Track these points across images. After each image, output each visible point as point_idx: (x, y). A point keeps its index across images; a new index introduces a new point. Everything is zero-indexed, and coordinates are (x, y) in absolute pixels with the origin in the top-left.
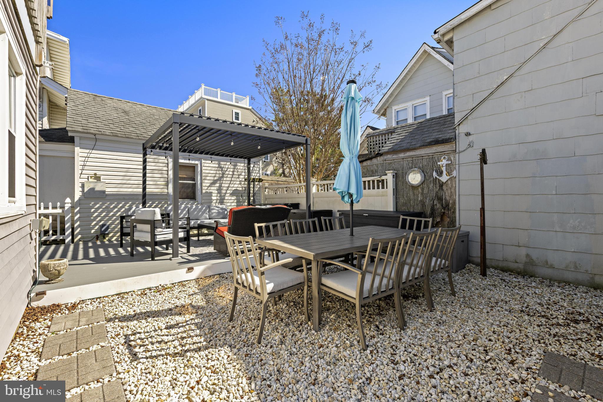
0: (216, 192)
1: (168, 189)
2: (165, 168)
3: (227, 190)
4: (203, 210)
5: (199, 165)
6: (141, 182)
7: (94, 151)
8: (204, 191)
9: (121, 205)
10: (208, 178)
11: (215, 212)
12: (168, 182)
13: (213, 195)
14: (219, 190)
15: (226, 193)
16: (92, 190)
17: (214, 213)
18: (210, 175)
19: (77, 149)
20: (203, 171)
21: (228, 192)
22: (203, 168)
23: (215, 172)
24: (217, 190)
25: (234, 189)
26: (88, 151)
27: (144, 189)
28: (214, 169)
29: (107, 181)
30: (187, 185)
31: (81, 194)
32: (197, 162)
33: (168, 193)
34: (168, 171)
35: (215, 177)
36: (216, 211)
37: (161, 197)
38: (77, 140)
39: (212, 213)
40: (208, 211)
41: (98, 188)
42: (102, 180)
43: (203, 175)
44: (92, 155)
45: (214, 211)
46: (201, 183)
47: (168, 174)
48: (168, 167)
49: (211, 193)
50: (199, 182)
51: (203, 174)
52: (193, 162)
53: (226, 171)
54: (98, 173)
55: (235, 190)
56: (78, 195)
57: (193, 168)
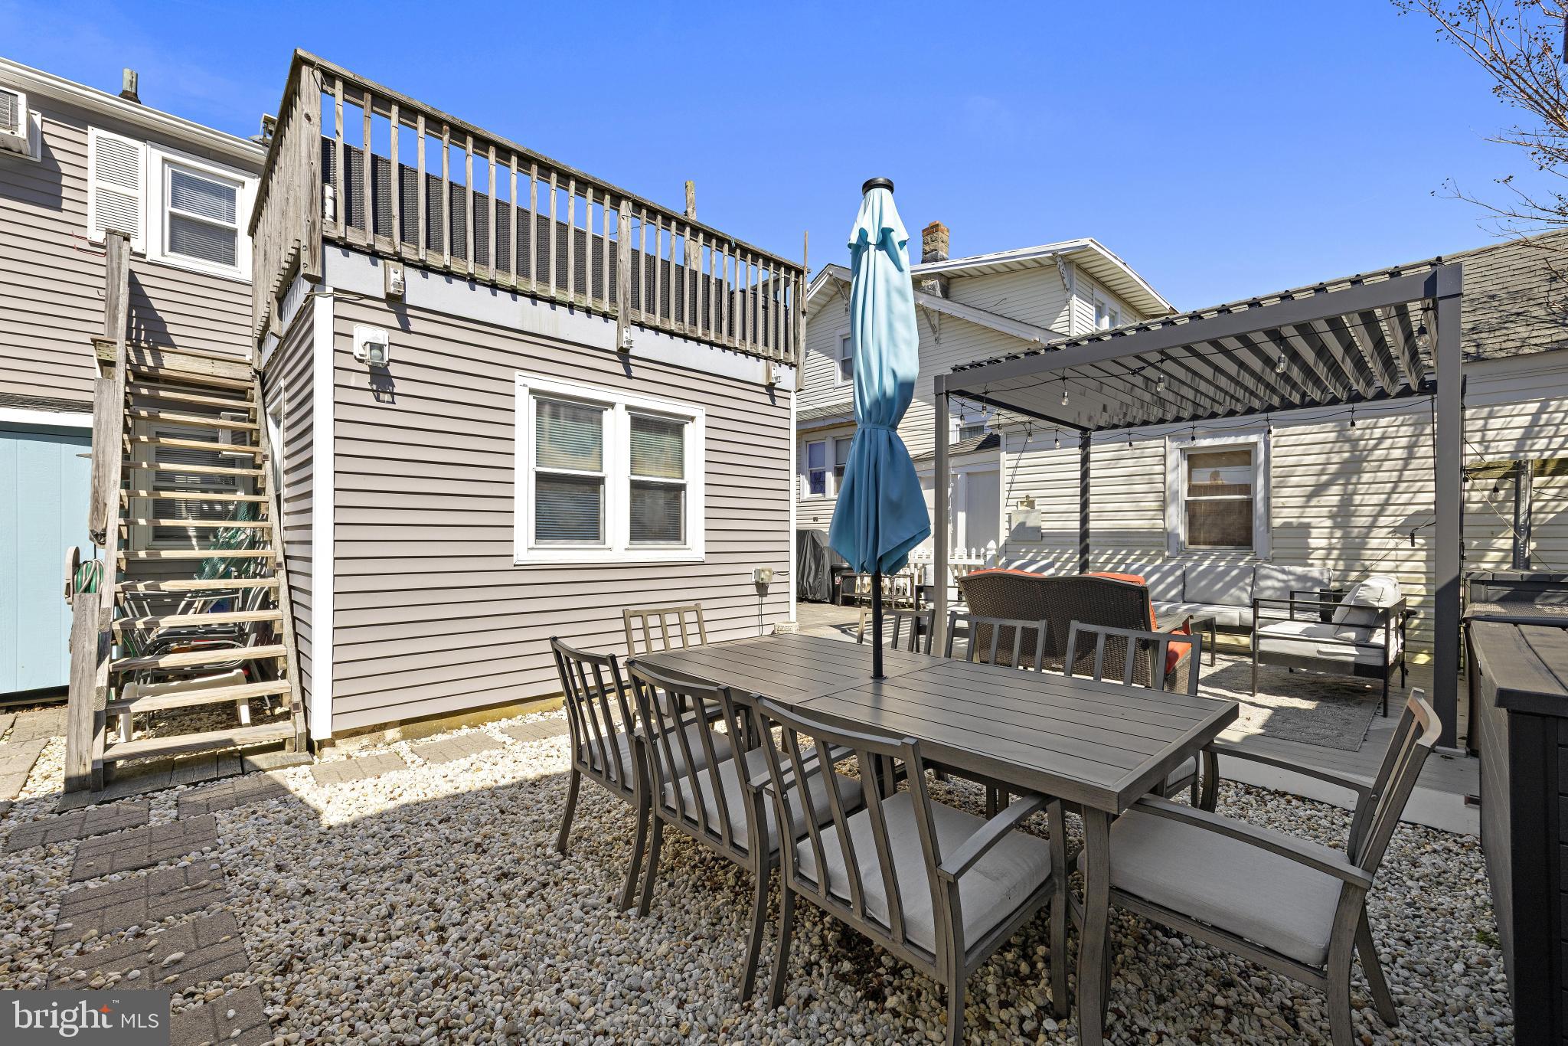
0: (1328, 523)
1: (1164, 520)
2: (1159, 469)
3: (1376, 517)
4: (1228, 579)
5: (1261, 446)
6: (1078, 508)
7: (1024, 455)
8: (1277, 522)
9: (1066, 556)
10: (1294, 480)
11: (1274, 588)
12: (1164, 501)
13: (1314, 532)
14: (1343, 514)
15: (1372, 526)
16: (1022, 525)
17: (1269, 588)
18: (1300, 470)
19: (1004, 456)
20: (1274, 462)
21: (1383, 521)
22: (1274, 452)
23: (1322, 459)
24: (1331, 517)
25: (1411, 509)
26: (1016, 456)
27: (1084, 520)
28: (1317, 448)
29: (1045, 508)
30: (1221, 508)
31: (1007, 533)
32: (1253, 438)
33: (1164, 528)
34: (1164, 474)
35: (1322, 473)
36: (1277, 584)
37: (1136, 539)
38: (1003, 441)
39: (1263, 590)
40: (1248, 580)
41: (1030, 523)
42: (1037, 507)
43: (1272, 474)
44: (1022, 463)
45: (1269, 583)
46: (1267, 499)
47: (1164, 483)
48: (1165, 465)
49: (1308, 526)
50: (1260, 495)
51: (1274, 472)
52: (1241, 440)
53: (1375, 448)
54: (1032, 494)
55: (1417, 514)
56: (1004, 535)
57: (1244, 456)
